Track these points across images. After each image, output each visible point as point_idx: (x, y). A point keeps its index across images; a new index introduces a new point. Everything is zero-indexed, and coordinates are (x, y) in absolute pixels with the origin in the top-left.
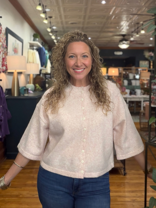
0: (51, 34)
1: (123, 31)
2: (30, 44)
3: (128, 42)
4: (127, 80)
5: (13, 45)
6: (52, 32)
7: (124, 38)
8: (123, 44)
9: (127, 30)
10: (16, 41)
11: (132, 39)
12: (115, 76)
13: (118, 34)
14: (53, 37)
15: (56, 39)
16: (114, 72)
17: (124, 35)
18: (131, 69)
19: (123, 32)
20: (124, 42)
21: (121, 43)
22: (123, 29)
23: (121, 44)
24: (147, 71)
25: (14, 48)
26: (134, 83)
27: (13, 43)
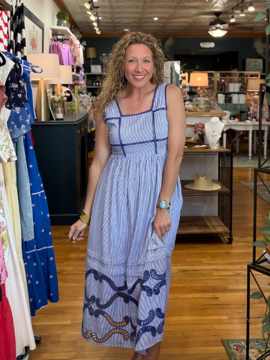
0: (89, 13)
1: (215, 5)
2: (53, 30)
3: (226, 26)
4: (224, 94)
5: (30, 34)
6: (91, 9)
7: (219, 18)
8: (217, 28)
9: (224, 4)
10: (34, 27)
11: (233, 21)
12: (202, 88)
13: (208, 11)
14: (93, 18)
15: (98, 21)
16: (200, 79)
17: (218, 14)
18: (230, 75)
19: (216, 7)
20: (218, 25)
21: (214, 28)
22: (216, 3)
23: (213, 30)
24: (259, 76)
25: (32, 40)
26: (235, 99)
27: (31, 31)
